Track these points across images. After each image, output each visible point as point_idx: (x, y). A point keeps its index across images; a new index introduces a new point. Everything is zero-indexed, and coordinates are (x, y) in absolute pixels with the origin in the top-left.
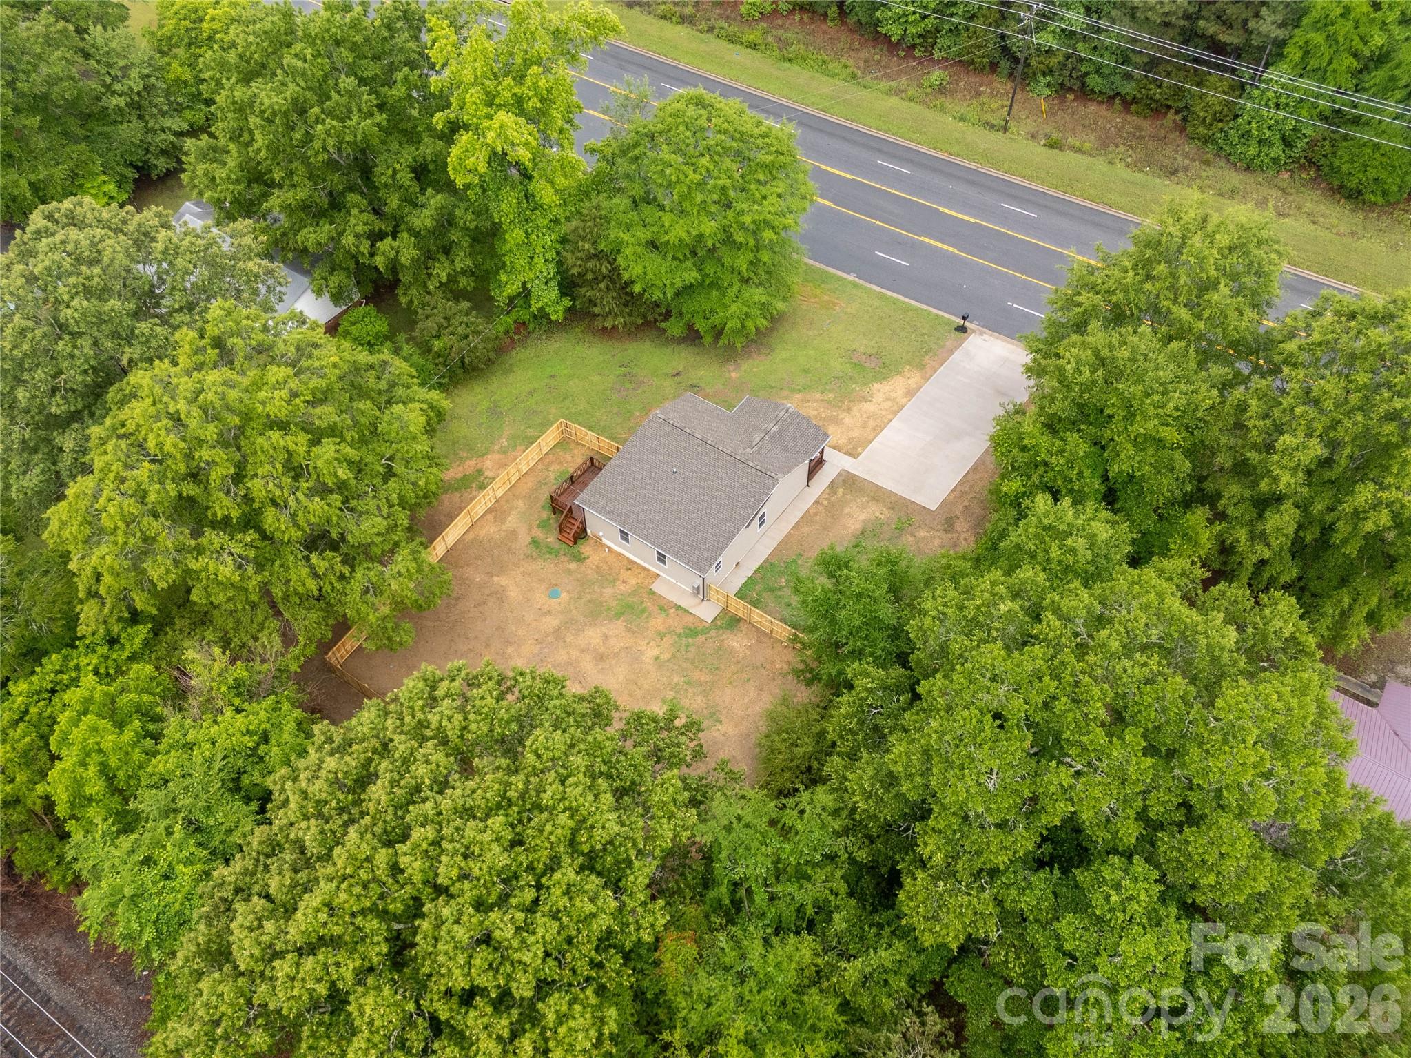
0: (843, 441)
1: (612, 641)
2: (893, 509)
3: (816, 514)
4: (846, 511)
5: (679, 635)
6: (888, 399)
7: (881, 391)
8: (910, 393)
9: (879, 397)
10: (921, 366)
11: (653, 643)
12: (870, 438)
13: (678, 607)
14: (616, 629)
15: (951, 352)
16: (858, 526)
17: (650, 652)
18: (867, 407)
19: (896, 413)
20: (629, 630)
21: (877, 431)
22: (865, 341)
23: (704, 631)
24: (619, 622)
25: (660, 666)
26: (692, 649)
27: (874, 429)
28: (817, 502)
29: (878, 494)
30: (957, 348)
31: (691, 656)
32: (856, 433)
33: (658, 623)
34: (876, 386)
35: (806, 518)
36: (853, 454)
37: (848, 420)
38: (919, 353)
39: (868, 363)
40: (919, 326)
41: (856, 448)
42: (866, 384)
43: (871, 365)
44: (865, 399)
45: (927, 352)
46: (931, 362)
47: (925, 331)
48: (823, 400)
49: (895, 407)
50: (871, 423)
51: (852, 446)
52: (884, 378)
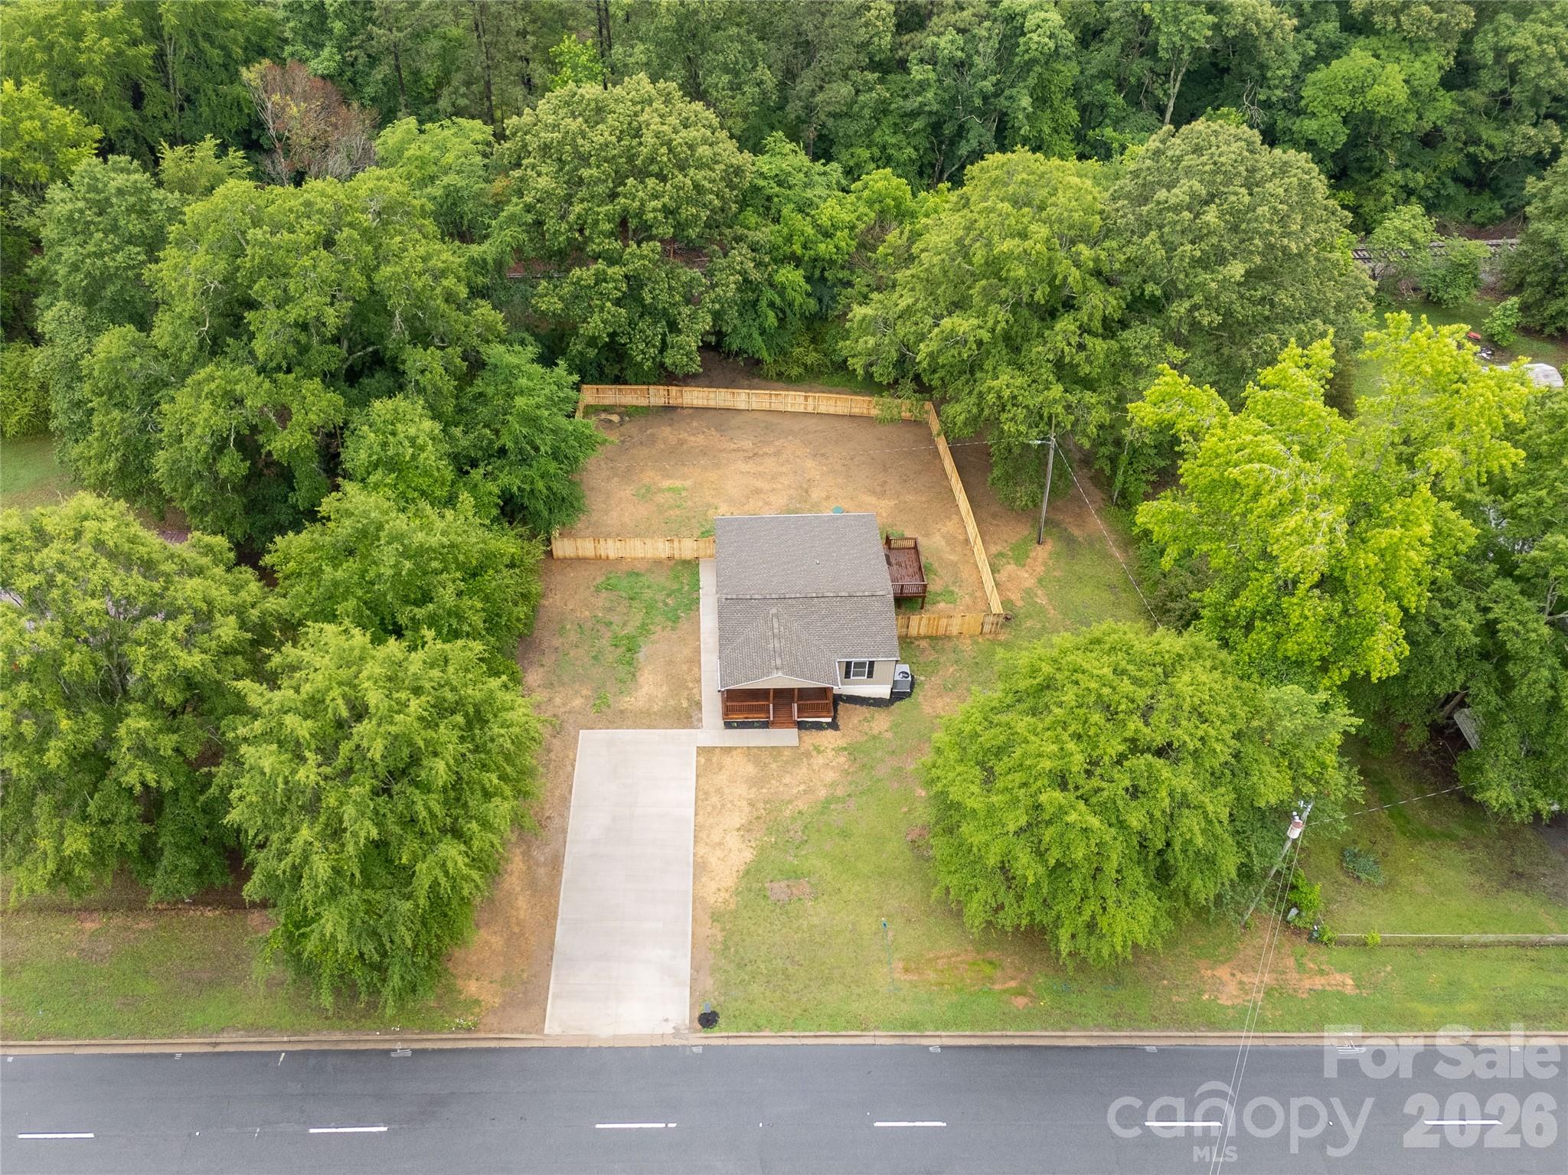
0: (727, 761)
2: (622, 712)
3: (690, 670)
4: (665, 688)
6: (720, 844)
7: (738, 854)
8: (700, 868)
9: (733, 841)
10: (716, 917)
12: (702, 781)
15: (696, 968)
16: (641, 680)
17: (724, 509)
18: (737, 820)
19: (698, 829)
21: (701, 797)
22: (815, 921)
25: (709, 506)
27: (706, 793)
28: (699, 681)
29: (646, 719)
30: (694, 982)
31: (693, 520)
32: (721, 779)
34: (748, 855)
35: (695, 661)
36: (702, 751)
37: (742, 790)
38: (736, 938)
39: (783, 884)
40: (768, 993)
41: (709, 760)
42: (762, 850)
43: (780, 887)
44: (746, 829)
45: (727, 948)
46: (709, 932)
47: (755, 989)
48: (790, 802)
49: (703, 835)
50: (715, 799)
51: (714, 759)
52: (747, 872)
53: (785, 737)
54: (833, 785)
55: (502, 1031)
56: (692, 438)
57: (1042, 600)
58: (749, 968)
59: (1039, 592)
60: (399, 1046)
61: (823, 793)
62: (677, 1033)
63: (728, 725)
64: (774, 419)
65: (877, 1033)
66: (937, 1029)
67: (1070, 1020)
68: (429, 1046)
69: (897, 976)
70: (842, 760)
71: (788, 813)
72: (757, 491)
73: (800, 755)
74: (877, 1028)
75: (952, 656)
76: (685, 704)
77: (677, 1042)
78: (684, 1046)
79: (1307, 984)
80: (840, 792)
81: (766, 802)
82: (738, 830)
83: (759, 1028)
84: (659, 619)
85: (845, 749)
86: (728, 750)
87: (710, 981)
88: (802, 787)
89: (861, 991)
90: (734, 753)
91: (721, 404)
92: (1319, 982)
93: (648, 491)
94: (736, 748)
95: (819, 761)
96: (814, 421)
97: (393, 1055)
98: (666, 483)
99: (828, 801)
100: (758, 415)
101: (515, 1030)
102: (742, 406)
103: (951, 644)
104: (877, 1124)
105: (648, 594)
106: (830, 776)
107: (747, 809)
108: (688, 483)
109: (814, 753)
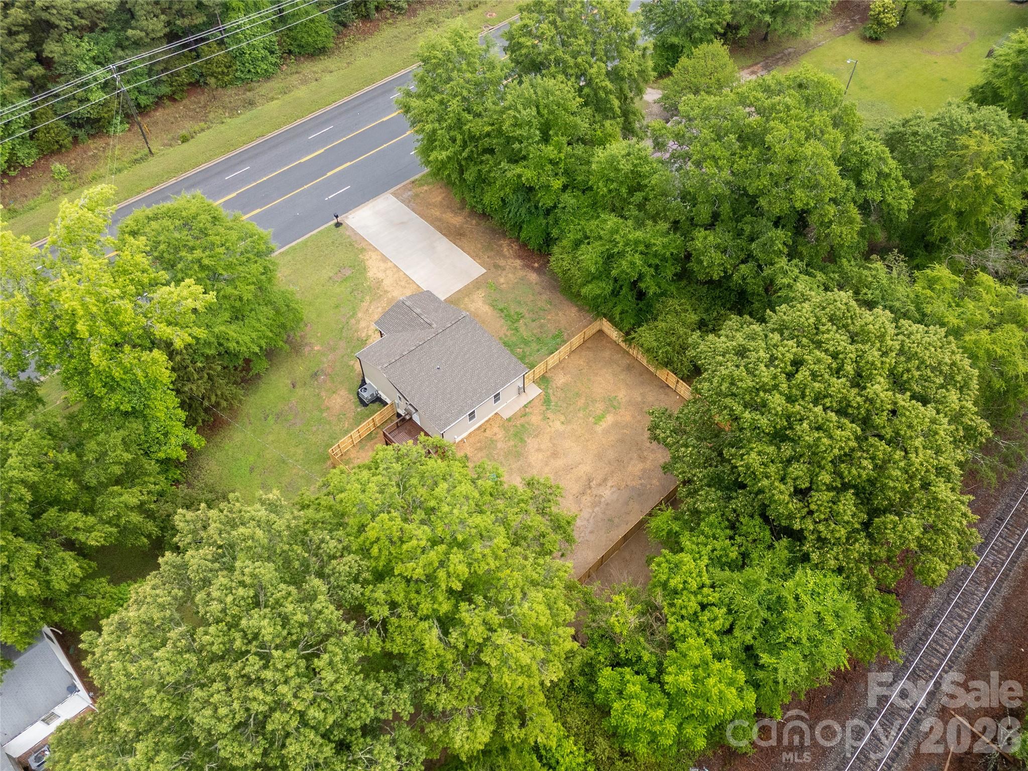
1: (543, 447)
2: (478, 289)
5: (547, 409)
6: (385, 271)
7: (376, 273)
8: (384, 259)
9: (380, 275)
10: (363, 250)
11: (551, 424)
12: (415, 286)
13: (525, 406)
14: (532, 444)
15: (357, 234)
16: (487, 307)
17: (557, 425)
18: (387, 282)
19: (399, 270)
20: (537, 436)
22: (324, 272)
23: (547, 395)
24: (529, 441)
25: (569, 422)
26: (559, 404)
27: (409, 283)
29: (464, 293)
30: (354, 231)
31: (565, 405)
32: (408, 292)
33: (535, 419)
34: (370, 274)
37: (394, 294)
38: (350, 250)
40: (324, 243)
43: (348, 273)
44: (379, 282)
45: (350, 245)
46: (361, 245)
47: (330, 242)
48: (371, 302)
49: (394, 269)
50: (403, 283)
52: (365, 269)
54: (358, 322)
58: (337, 245)
61: (360, 315)
70: (364, 335)
71: (368, 298)
80: (353, 321)
81: (381, 296)
83: (319, 233)
84: (514, 339)
87: (348, 233)
93: (613, 406)
98: (610, 419)
99: (354, 314)
105: (534, 346)
106: (363, 324)
107: (386, 288)
108: (599, 429)
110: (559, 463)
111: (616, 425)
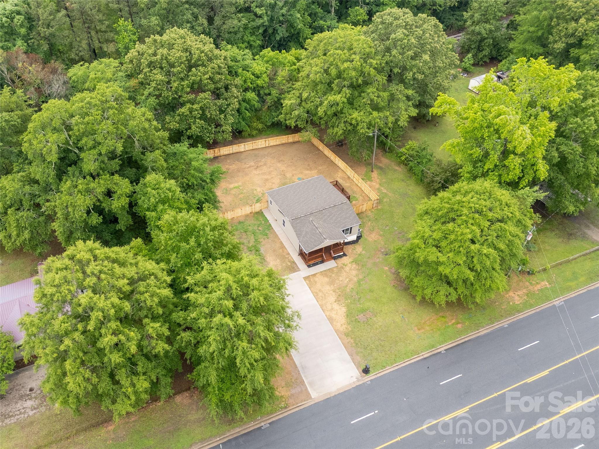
0: (316, 279)
1: (271, 184)
3: (283, 251)
4: (278, 260)
5: (260, 197)
6: (332, 309)
7: (340, 310)
8: (331, 320)
9: (336, 306)
10: (347, 335)
11: (262, 191)
12: (312, 289)
14: (275, 187)
15: (351, 355)
16: (268, 260)
17: (259, 189)
18: (332, 298)
19: (321, 306)
20: (272, 188)
21: (316, 295)
22: (380, 324)
25: (252, 190)
26: (253, 198)
27: (316, 293)
28: (289, 254)
30: (353, 359)
31: (250, 196)
32: (318, 286)
34: (344, 309)
35: (283, 247)
36: (306, 278)
37: (328, 287)
38: (358, 339)
39: (362, 315)
40: (380, 354)
41: (310, 281)
42: (348, 306)
43: (361, 317)
44: (337, 301)
45: (357, 344)
46: (348, 341)
47: (375, 354)
48: (347, 286)
49: (324, 308)
50: (320, 294)
51: (312, 280)
52: (347, 316)
53: (331, 264)
54: (357, 275)
55: (297, 404)
56: (231, 167)
57: (385, 191)
58: (368, 348)
59: (382, 188)
60: (263, 424)
61: (355, 279)
62: (358, 380)
63: (309, 266)
64: (256, 152)
65: (423, 354)
66: (441, 345)
67: (478, 326)
68: (274, 419)
69: (417, 332)
70: (354, 266)
71: (348, 290)
72: (267, 180)
73: (341, 269)
74: (422, 352)
75: (367, 218)
76: (289, 264)
77: (361, 383)
78: (363, 383)
79: (536, 288)
80: (361, 277)
81: (339, 289)
82: (335, 302)
83: (385, 367)
84: (260, 236)
85: (353, 262)
86: (314, 275)
87: (358, 358)
88: (347, 280)
89: (409, 342)
90: (317, 275)
91: (235, 151)
92: (539, 287)
93: (226, 190)
94: (316, 274)
95: (347, 269)
96: (270, 149)
97: (263, 428)
98: (232, 186)
99: (359, 282)
100: (249, 152)
101: (302, 401)
102: (242, 150)
103: (364, 215)
104: (441, 384)
105: (250, 228)
106: (354, 273)
107: (334, 294)
108: (240, 184)
109: (344, 267)
110: (266, 177)
111: (231, 183)
